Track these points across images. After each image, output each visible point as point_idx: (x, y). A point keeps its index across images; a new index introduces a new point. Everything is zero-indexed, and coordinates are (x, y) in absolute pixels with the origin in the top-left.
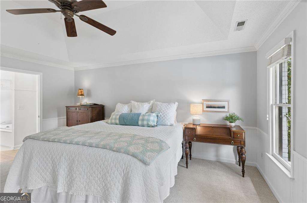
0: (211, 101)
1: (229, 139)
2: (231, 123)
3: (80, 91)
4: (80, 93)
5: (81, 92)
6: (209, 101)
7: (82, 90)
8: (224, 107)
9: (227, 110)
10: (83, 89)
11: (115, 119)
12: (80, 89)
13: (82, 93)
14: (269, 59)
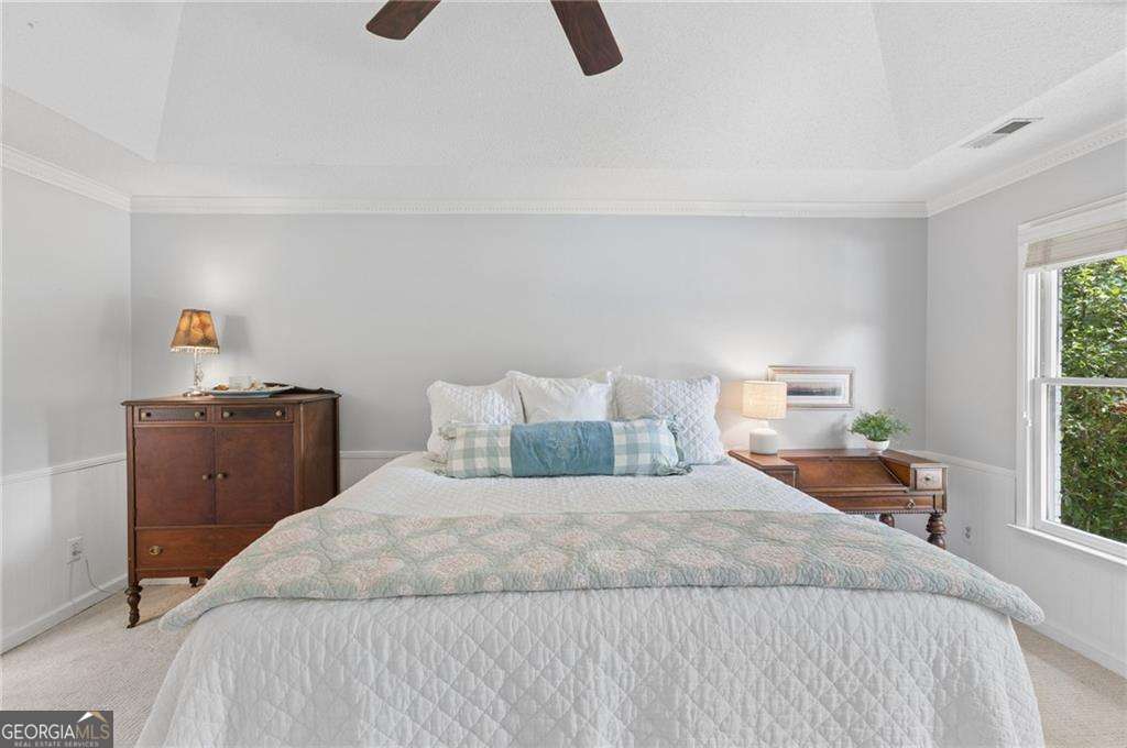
0: (799, 372)
1: (902, 493)
2: (876, 443)
3: (196, 319)
4: (198, 334)
5: (204, 326)
6: (792, 371)
7: (205, 319)
8: (834, 392)
9: (846, 402)
10: (209, 313)
11: (492, 452)
12: (199, 313)
13: (209, 331)
14: (1032, 247)
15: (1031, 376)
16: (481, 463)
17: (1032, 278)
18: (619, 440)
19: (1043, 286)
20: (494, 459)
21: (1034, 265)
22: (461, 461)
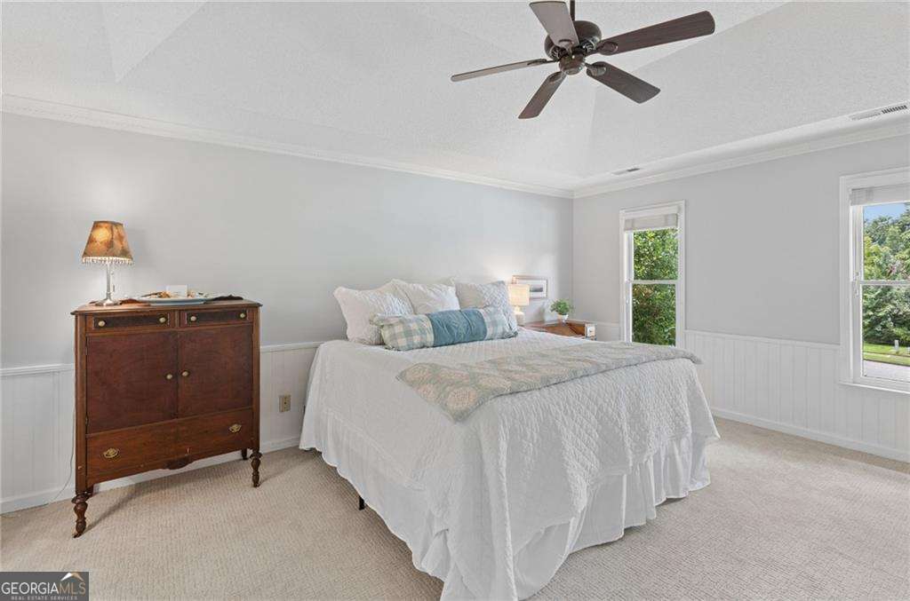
0: (529, 280)
2: (564, 316)
3: (116, 231)
4: (119, 245)
5: (121, 237)
6: (523, 279)
7: (121, 231)
8: (542, 290)
9: (546, 295)
12: (116, 224)
13: (124, 243)
14: (626, 221)
15: (626, 280)
16: (416, 340)
17: (626, 235)
18: (487, 320)
19: (629, 238)
20: (424, 336)
21: (628, 230)
22: (404, 339)
